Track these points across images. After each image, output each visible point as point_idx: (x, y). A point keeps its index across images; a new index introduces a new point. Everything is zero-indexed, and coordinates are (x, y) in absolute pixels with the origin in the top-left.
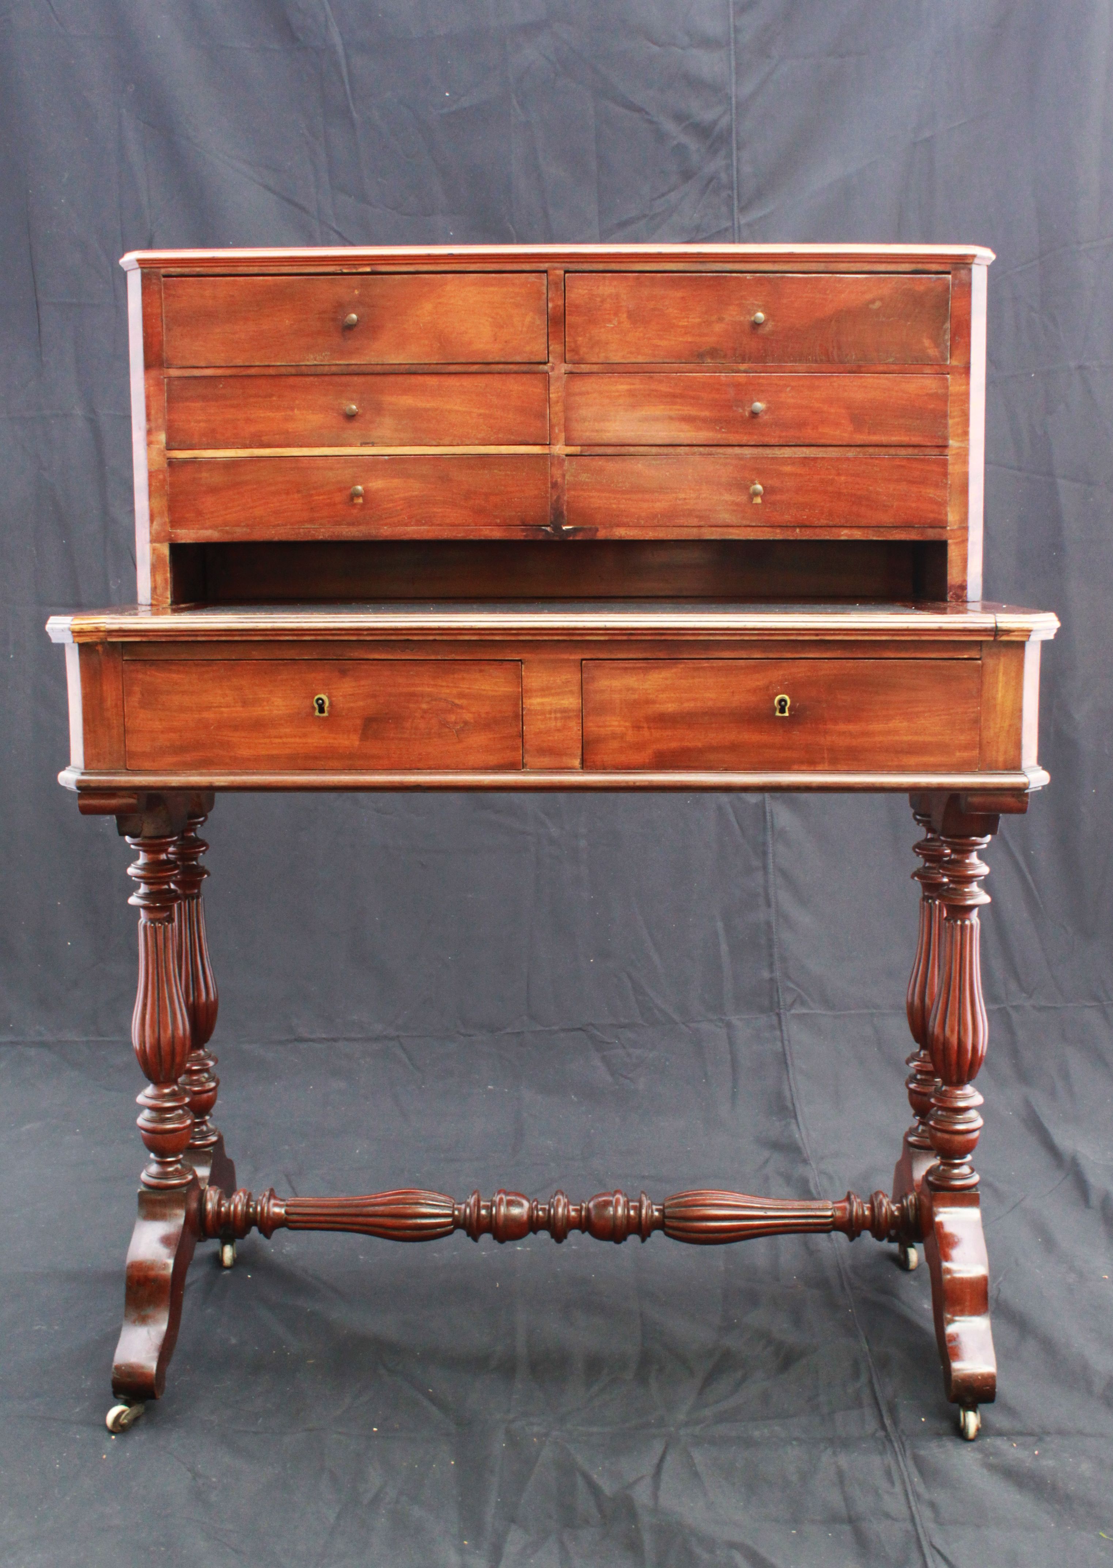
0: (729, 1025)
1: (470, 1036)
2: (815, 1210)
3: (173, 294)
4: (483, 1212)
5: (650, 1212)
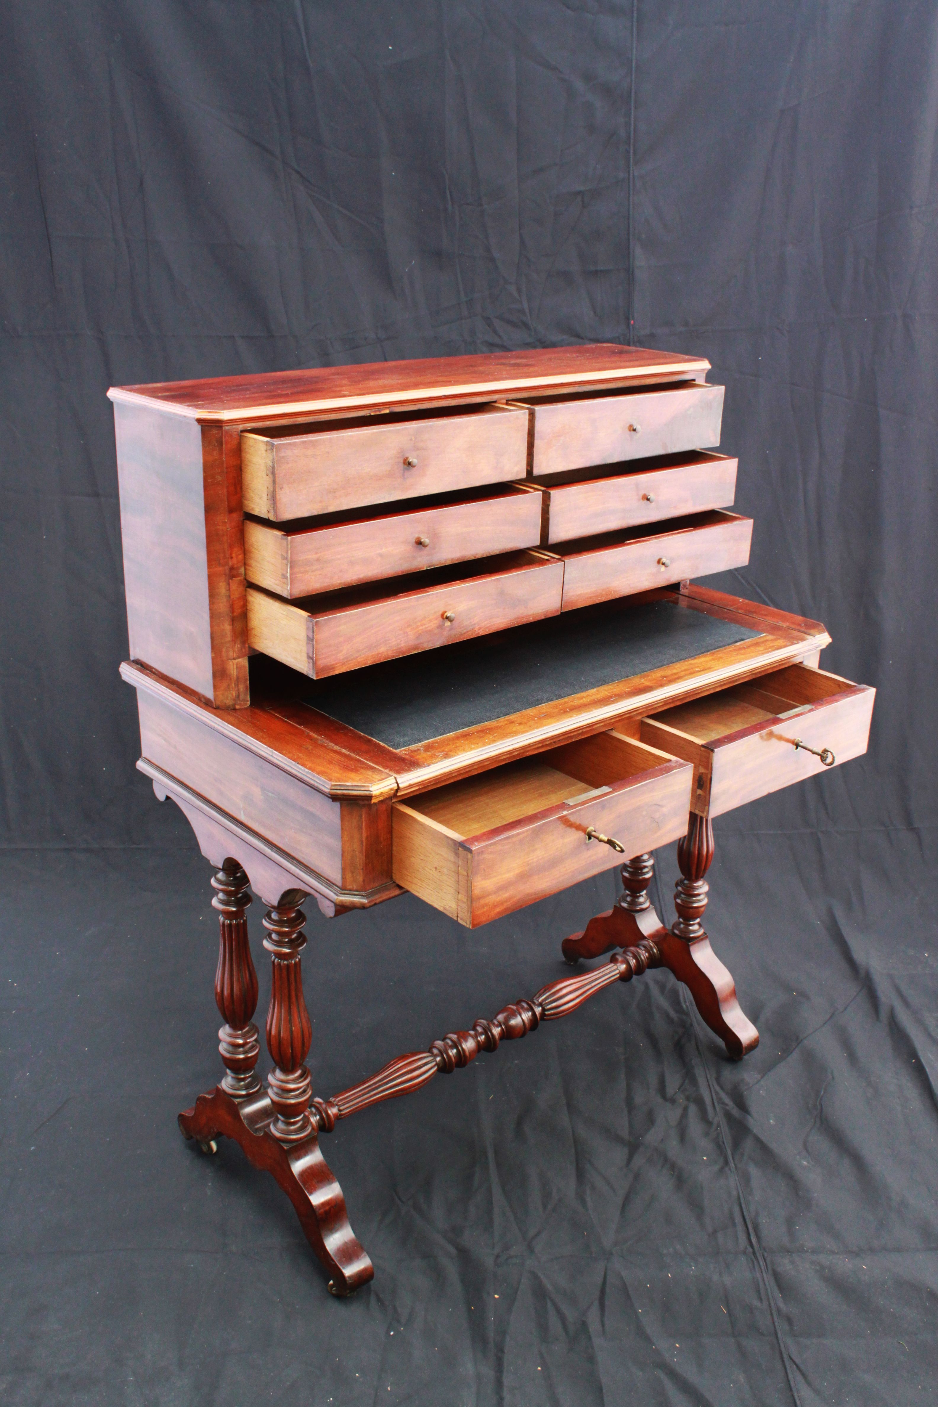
2: (609, 973)
3: (283, 457)
4: (452, 1053)
5: (538, 1010)
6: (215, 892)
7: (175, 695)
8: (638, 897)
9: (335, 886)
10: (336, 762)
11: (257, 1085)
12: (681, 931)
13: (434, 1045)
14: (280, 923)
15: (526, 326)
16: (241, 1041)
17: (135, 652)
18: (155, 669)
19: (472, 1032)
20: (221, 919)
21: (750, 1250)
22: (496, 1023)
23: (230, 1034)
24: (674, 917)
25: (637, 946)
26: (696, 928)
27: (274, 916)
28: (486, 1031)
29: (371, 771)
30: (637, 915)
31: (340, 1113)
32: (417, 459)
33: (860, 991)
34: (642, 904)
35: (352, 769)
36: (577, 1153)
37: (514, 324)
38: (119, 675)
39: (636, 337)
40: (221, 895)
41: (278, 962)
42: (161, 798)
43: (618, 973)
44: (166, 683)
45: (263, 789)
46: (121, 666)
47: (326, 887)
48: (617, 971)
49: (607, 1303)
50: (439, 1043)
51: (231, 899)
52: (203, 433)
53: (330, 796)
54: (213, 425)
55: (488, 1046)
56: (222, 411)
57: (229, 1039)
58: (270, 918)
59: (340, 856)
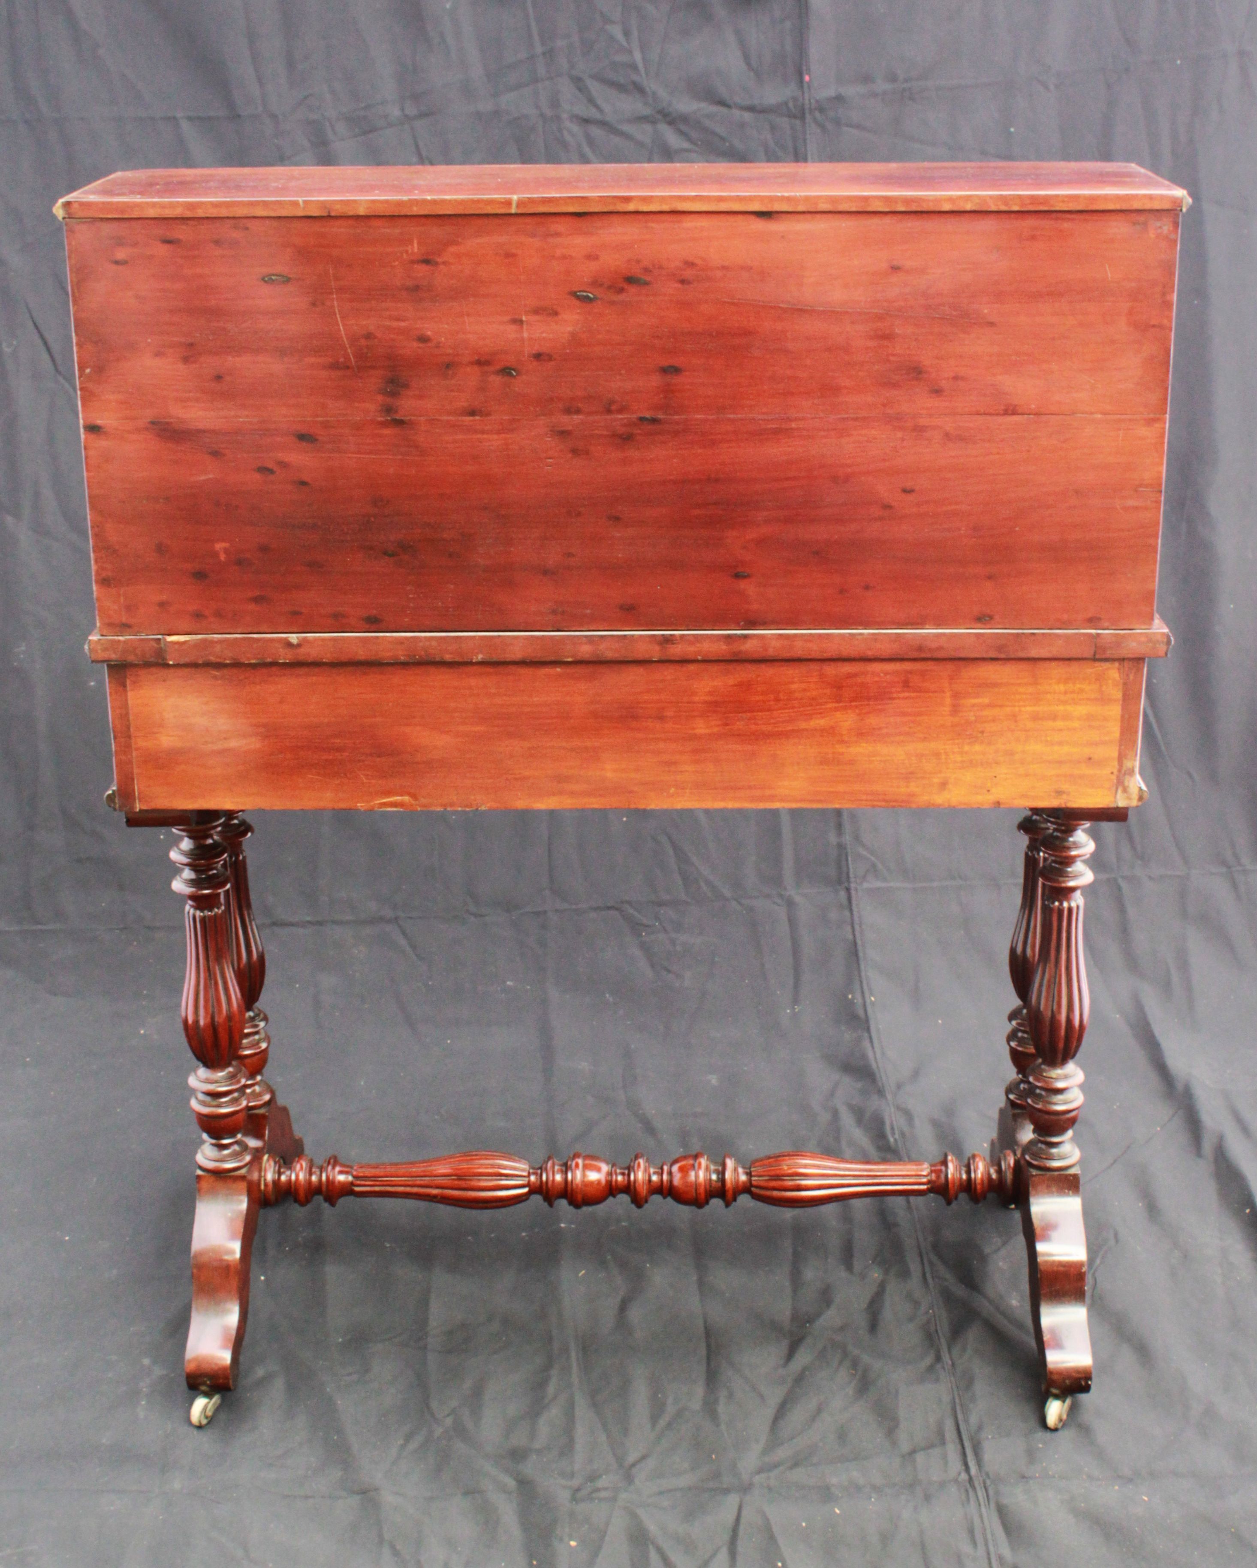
0: (790, 904)
1: (481, 916)
15: (639, 89)
21: (964, 1476)
33: (1173, 1116)
36: (709, 1347)
37: (619, 87)
39: (812, 101)
49: (740, 1548)
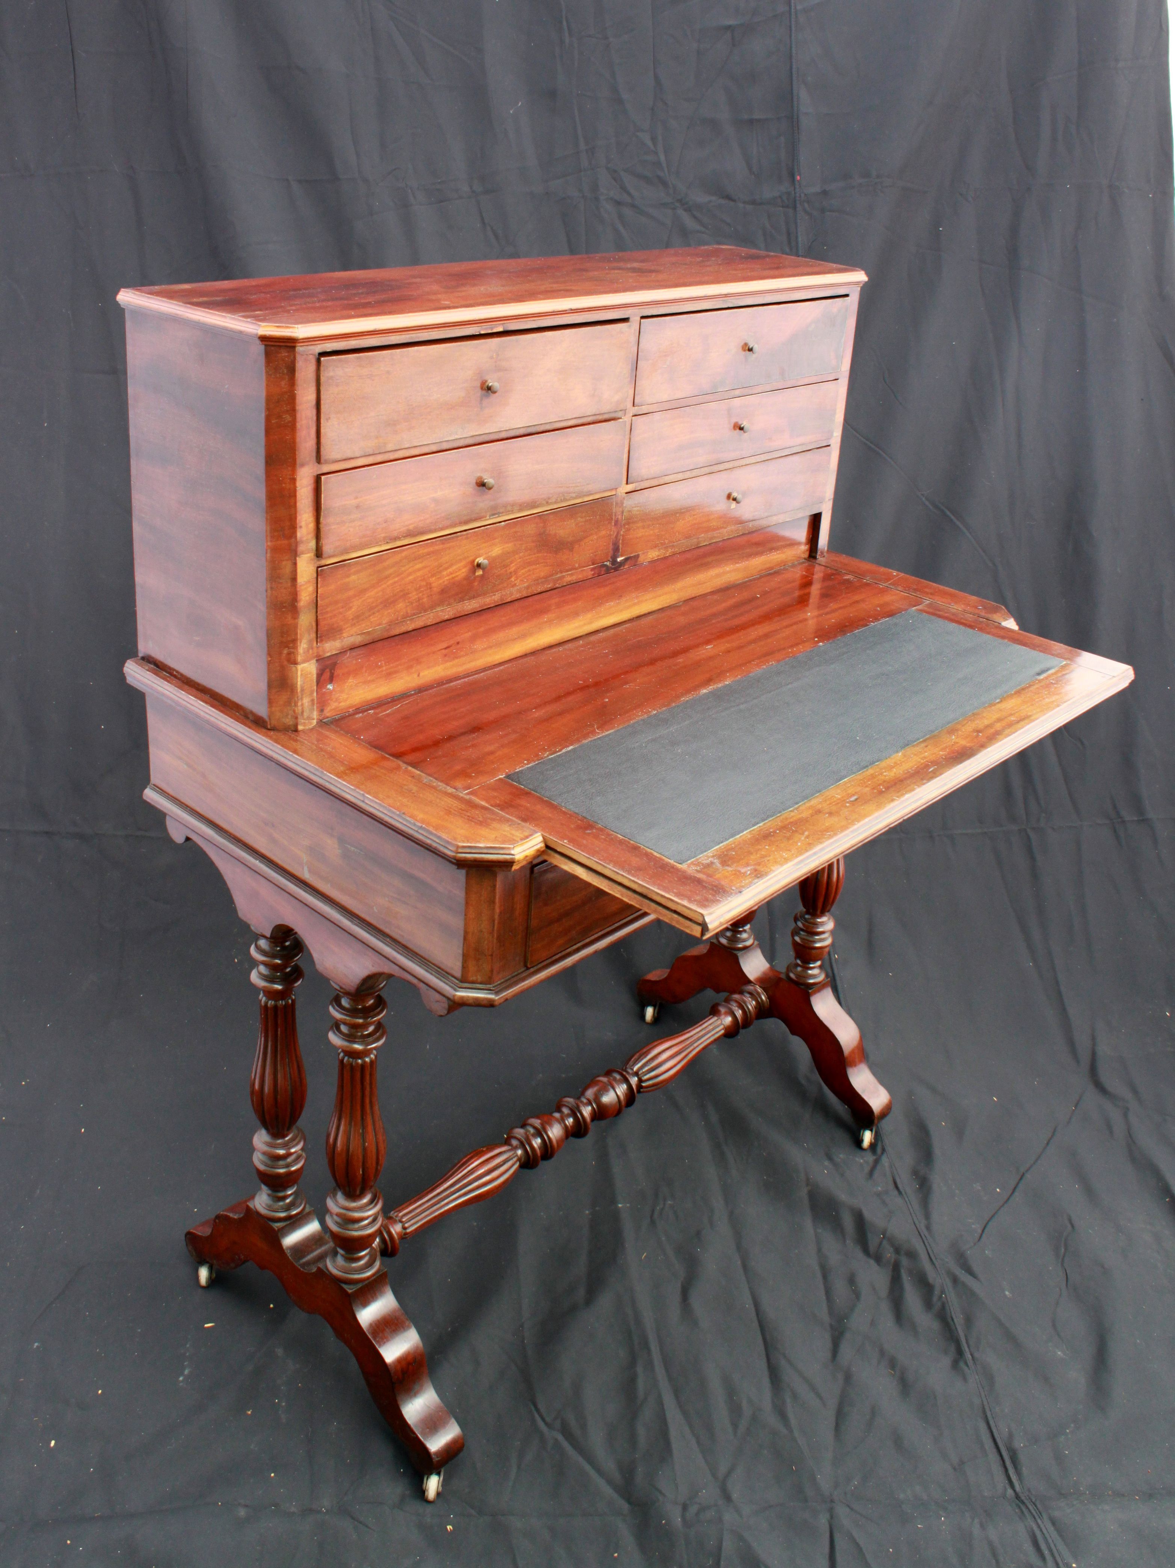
2: (713, 1029)
3: (332, 378)
4: (537, 1142)
5: (634, 1081)
6: (254, 964)
7: (210, 710)
8: (740, 932)
9: (450, 977)
10: (455, 811)
11: (301, 1205)
12: (798, 976)
13: (512, 1135)
14: (353, 1012)
15: (664, 184)
16: (282, 1152)
17: (145, 647)
18: (177, 672)
19: (557, 1115)
20: (263, 999)
21: (1010, 1492)
22: (585, 1101)
23: (269, 1143)
24: (787, 956)
25: (741, 993)
26: (816, 973)
27: (345, 1002)
28: (575, 1112)
29: (508, 825)
30: (739, 954)
31: (404, 1231)
32: (498, 382)
34: (744, 940)
35: (480, 821)
37: (647, 180)
38: (123, 677)
39: (802, 195)
40: (262, 968)
41: (348, 1061)
42: (179, 838)
43: (723, 1029)
44: (195, 691)
45: (342, 841)
46: (126, 665)
47: (437, 978)
48: (722, 1027)
50: (519, 1132)
51: (275, 974)
52: (267, 354)
53: (455, 861)
54: (281, 344)
55: (578, 1131)
56: (296, 326)
57: (265, 1148)
58: (339, 1005)
59: (462, 939)
